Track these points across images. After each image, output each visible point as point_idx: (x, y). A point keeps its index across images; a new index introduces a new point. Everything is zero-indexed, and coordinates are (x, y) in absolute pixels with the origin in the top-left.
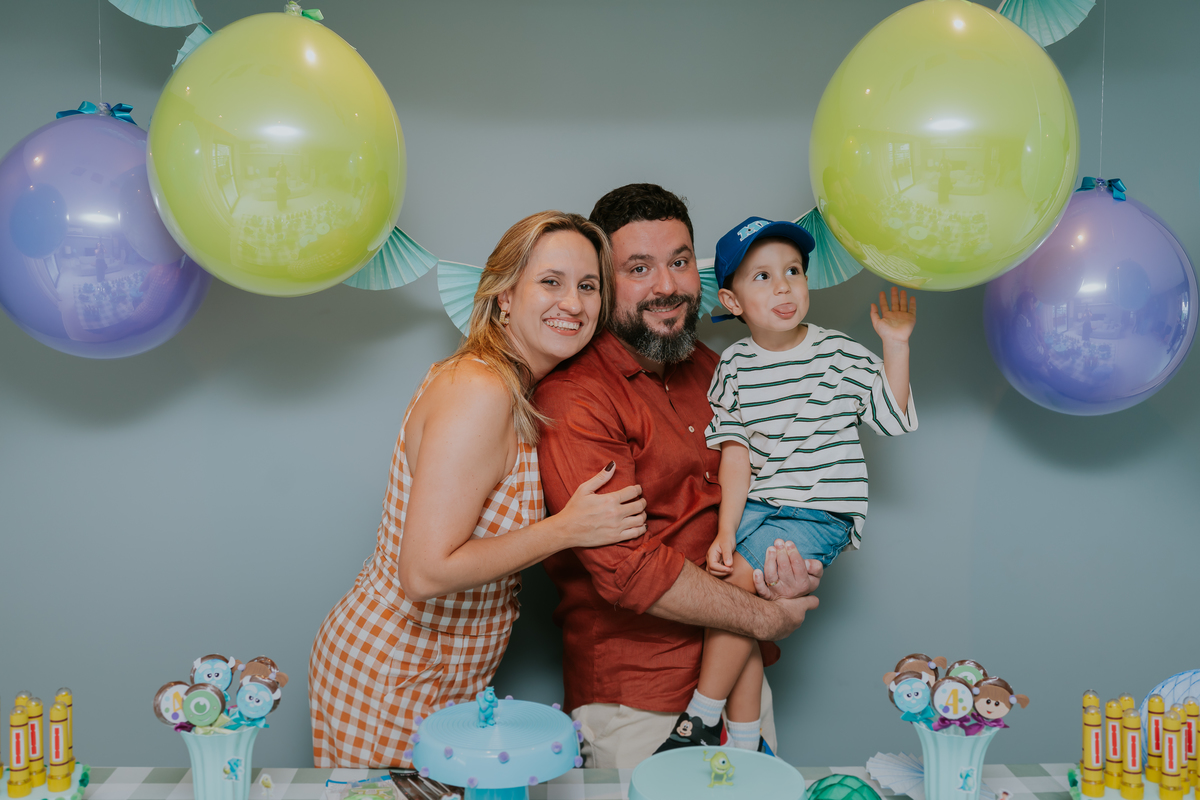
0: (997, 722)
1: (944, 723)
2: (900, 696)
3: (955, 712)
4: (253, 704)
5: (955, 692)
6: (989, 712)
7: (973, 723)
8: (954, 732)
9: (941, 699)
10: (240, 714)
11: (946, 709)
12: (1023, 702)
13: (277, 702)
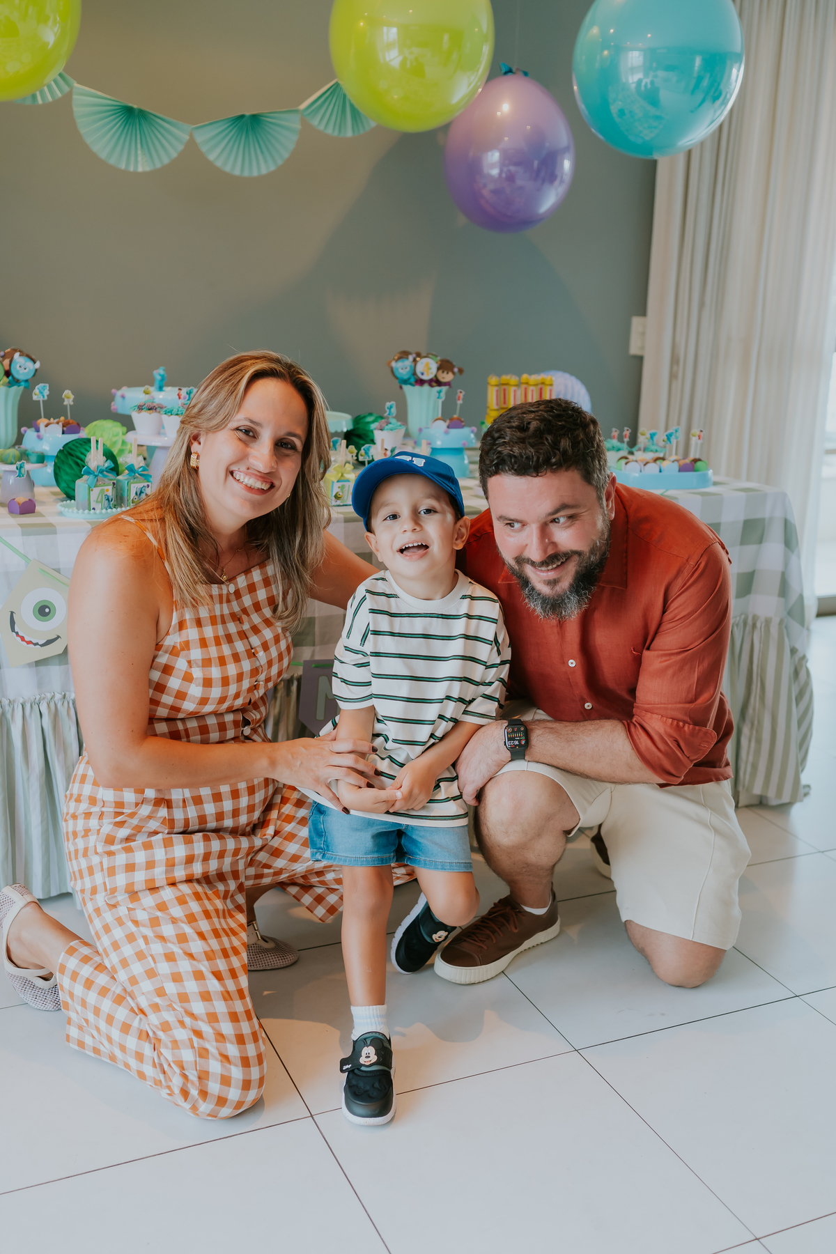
0: (447, 384)
1: (421, 382)
2: (397, 369)
3: (428, 375)
4: (22, 371)
5: (427, 364)
6: (444, 378)
7: (436, 382)
8: (426, 387)
9: (419, 368)
10: (13, 377)
11: (422, 374)
12: (461, 371)
13: (36, 370)
